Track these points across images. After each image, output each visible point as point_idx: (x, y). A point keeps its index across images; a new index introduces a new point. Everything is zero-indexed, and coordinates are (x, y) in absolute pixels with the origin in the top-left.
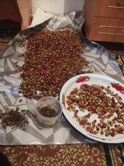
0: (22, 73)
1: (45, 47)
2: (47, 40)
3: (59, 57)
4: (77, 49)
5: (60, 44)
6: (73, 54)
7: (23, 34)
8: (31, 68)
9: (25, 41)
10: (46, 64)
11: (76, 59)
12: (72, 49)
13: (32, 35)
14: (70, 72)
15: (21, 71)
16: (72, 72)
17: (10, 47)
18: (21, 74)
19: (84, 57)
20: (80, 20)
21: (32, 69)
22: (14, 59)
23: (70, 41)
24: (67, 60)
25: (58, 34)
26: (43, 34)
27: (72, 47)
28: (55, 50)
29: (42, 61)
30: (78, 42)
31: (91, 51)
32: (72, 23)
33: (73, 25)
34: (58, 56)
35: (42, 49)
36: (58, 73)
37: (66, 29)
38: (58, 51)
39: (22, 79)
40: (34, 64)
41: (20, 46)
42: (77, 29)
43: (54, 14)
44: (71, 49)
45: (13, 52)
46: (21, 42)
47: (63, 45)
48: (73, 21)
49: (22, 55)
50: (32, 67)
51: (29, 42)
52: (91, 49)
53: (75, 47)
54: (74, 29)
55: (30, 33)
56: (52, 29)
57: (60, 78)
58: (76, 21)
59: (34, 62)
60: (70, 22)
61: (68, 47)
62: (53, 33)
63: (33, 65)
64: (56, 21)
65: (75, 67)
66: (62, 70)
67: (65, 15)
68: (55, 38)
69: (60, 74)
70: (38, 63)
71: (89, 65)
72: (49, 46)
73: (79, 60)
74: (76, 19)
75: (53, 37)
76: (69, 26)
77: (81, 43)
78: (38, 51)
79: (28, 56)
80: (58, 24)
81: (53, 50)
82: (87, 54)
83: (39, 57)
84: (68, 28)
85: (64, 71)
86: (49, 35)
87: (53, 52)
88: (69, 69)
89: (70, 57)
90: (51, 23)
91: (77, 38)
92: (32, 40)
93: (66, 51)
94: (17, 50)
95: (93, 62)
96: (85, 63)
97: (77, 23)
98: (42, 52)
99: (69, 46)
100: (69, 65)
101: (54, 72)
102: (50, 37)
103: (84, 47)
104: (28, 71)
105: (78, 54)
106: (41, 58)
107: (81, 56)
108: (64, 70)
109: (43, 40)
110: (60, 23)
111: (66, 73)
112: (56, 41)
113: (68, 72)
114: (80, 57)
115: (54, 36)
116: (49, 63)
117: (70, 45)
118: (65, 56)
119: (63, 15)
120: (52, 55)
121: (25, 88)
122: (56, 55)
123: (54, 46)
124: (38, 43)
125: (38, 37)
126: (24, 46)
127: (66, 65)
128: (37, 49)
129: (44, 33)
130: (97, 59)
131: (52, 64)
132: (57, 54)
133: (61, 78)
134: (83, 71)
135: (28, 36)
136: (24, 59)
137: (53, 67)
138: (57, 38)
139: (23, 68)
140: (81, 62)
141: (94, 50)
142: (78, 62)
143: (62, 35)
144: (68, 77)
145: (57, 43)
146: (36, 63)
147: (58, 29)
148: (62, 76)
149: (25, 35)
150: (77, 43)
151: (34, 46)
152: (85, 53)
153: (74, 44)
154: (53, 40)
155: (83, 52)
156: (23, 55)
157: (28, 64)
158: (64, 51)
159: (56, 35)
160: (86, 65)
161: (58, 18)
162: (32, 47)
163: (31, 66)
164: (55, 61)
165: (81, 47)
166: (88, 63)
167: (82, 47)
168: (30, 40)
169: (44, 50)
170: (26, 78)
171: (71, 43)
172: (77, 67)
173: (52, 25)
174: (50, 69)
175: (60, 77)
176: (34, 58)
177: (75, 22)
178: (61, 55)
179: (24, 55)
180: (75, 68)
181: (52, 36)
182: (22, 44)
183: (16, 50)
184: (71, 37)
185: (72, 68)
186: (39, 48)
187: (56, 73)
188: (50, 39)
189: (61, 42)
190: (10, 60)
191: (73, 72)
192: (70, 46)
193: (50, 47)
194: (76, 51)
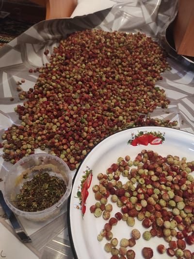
0: (22, 104)
1: (83, 58)
2: (91, 47)
3: (106, 82)
4: (149, 71)
5: (117, 57)
6: (138, 79)
7: (46, 30)
8: (42, 97)
10: (74, 92)
11: (143, 90)
12: (139, 69)
13: (68, 35)
14: (121, 118)
15: (22, 100)
16: (127, 116)
18: (19, 107)
19: (161, 88)
20: (169, 16)
21: (45, 99)
22: (18, 76)
23: (138, 54)
24: (121, 91)
25: (118, 38)
26: (87, 34)
27: (139, 66)
28: (103, 67)
29: (68, 86)
30: (155, 57)
31: (180, 78)
32: (151, 21)
33: (152, 25)
34: (104, 79)
35: (75, 63)
36: (93, 116)
37: (137, 31)
38: (108, 69)
40: (50, 90)
41: (39, 53)
42: (159, 33)
43: (118, 2)
44: (136, 69)
45: (20, 62)
46: (40, 46)
47: (122, 59)
48: (152, 17)
49: (36, 69)
50: (45, 95)
51: (59, 47)
52: (181, 75)
53: (145, 66)
54: (152, 33)
56: (110, 29)
57: (95, 128)
58: (159, 18)
59: (51, 85)
60: (148, 18)
61: (131, 64)
62: (107, 36)
63: (48, 92)
64: (119, 15)
65: (137, 108)
66: (104, 110)
67: (139, 4)
68: (108, 43)
69: (98, 118)
71: (170, 107)
72: (93, 57)
73: (149, 93)
74: (159, 14)
75: (105, 42)
76: (144, 26)
77: (161, 60)
78: (67, 64)
79: (46, 72)
80: (123, 21)
81: (97, 66)
82: (169, 82)
83: (65, 77)
84: (141, 30)
85: (108, 113)
86: (97, 37)
87: (98, 70)
88: (120, 110)
89: (131, 86)
90: (110, 17)
91: (154, 48)
92: (64, 44)
93: (124, 71)
94: (30, 60)
95: (180, 101)
96: (162, 102)
97: (161, 22)
98: (73, 68)
99: (133, 62)
100: (124, 102)
101: (85, 111)
102: (100, 40)
103: (165, 67)
104: (34, 102)
105: (151, 80)
106: (69, 78)
107: (156, 86)
108: (109, 110)
109: (83, 46)
110: (126, 20)
111: (113, 118)
112: (109, 50)
113: (118, 117)
114: (153, 87)
115: (108, 40)
116: (82, 92)
117: (137, 60)
118: (119, 81)
119: (135, 4)
120: (92, 77)
121: (14, 137)
122: (101, 77)
123: (103, 59)
124: (73, 49)
125: (76, 39)
126: (46, 54)
127: (118, 101)
128: (67, 61)
129: (89, 34)
130: (190, 96)
131: (88, 93)
132: (104, 76)
133: (97, 128)
134: (154, 118)
135: (58, 36)
136: (37, 78)
137: (86, 100)
138: (112, 44)
139: (27, 95)
140: (153, 98)
141: (186, 76)
142: (145, 96)
143: (125, 41)
144: (116, 127)
145: (109, 54)
146: (55, 88)
147: (122, 30)
148: (100, 123)
149: (52, 32)
150: (152, 58)
151: (64, 54)
152: (165, 81)
153: (145, 60)
154: (104, 48)
155: (161, 79)
156: (38, 69)
157: (40, 88)
158: (120, 71)
159: (111, 38)
160: (163, 106)
161: (125, 9)
162: (60, 57)
163: (44, 92)
164: (95, 90)
165: (158, 67)
166: (169, 103)
167: (161, 67)
168: (61, 44)
169: (79, 65)
171: (140, 56)
172: (140, 107)
173: (112, 22)
174: (79, 105)
175: (95, 125)
176: (54, 78)
177: (156, 20)
178: (111, 79)
179: (41, 70)
180: (135, 110)
181: (104, 40)
182: (44, 50)
183: (27, 59)
184: (141, 46)
185: (128, 109)
186: (72, 60)
187: (88, 116)
188: (97, 44)
189: (118, 52)
190: (9, 76)
191: (130, 117)
192: (137, 62)
193: (94, 61)
194: (146, 74)
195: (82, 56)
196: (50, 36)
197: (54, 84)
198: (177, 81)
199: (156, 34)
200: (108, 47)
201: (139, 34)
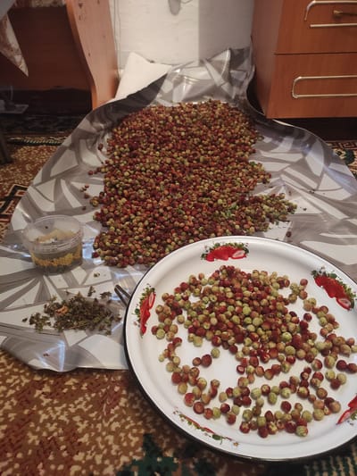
0: (99, 211)
1: (153, 145)
2: (158, 130)
3: (190, 167)
4: (238, 145)
5: (194, 136)
6: (226, 156)
7: (96, 119)
8: (120, 199)
9: (103, 136)
10: (158, 184)
11: (236, 168)
12: (225, 145)
13: (120, 121)
14: (220, 201)
15: (95, 207)
16: (226, 199)
17: (68, 151)
18: (97, 214)
19: (256, 162)
20: (245, 71)
21: (124, 200)
22: (76, 181)
23: (218, 127)
24: (211, 173)
25: (187, 113)
26: (146, 114)
27: (224, 141)
28: (181, 151)
29: (147, 180)
30: (239, 127)
31: (277, 146)
32: (223, 81)
33: (226, 87)
34: (187, 164)
35: (145, 152)
36: (189, 204)
37: (208, 98)
38: (188, 151)
39: (100, 225)
40: (127, 188)
41: (93, 150)
42: (237, 96)
43: (173, 65)
44: (222, 145)
45: (75, 164)
46: (92, 139)
47: (200, 137)
48: (224, 76)
49: (95, 169)
50: (123, 195)
51: (114, 137)
52: (276, 142)
53: (231, 140)
54: (228, 97)
55: (116, 117)
56: (172, 102)
57: (194, 216)
58: (232, 75)
59: (127, 183)
60: (218, 79)
61: (214, 141)
62: (173, 111)
63: (125, 191)
64: (179, 81)
65: (235, 188)
66: (199, 196)
67: (202, 63)
68: (178, 122)
69: (195, 206)
70: (139, 186)
71: (272, 180)
72: (165, 142)
73: (244, 170)
74: (232, 71)
75: (174, 121)
76: (215, 90)
77: (248, 129)
78: (135, 156)
79: (111, 170)
80: (185, 88)
81: (173, 151)
82: (264, 154)
83: (141, 171)
84: (212, 96)
85: (204, 199)
86: (162, 115)
87: (175, 155)
88: (217, 194)
89: (221, 165)
90: (167, 87)
91: (237, 117)
92: (120, 132)
93: (208, 150)
94: (84, 160)
95: (283, 172)
96: (262, 176)
97: (236, 80)
98: (145, 158)
99: (215, 138)
100: (218, 184)
101: (179, 201)
102: (167, 120)
103: (255, 137)
104: (113, 205)
105: (242, 156)
106: (145, 172)
107: (250, 161)
108: (204, 195)
109: (147, 130)
110: (189, 87)
111: (211, 202)
112: (182, 129)
113: (216, 201)
114: (248, 163)
115: (176, 117)
116: (166, 183)
117: (220, 134)
118: (206, 162)
119: (197, 63)
120: (171, 164)
121: (108, 244)
122: (183, 163)
123: (177, 142)
124: (136, 137)
125: (135, 123)
126: (100, 149)
127: (211, 185)
128: (135, 151)
129: (149, 114)
130: (293, 165)
131: (174, 183)
132: (186, 160)
133: (198, 216)
134: (257, 195)
135: (109, 123)
136: (102, 179)
137: (175, 191)
138: (182, 121)
139: (100, 200)
140: (250, 173)
141: (283, 142)
142: (240, 174)
143: (197, 114)
144: (217, 212)
145: (183, 134)
146: (132, 185)
147: (186, 100)
148: (199, 210)
149: (103, 122)
150: (237, 130)
151: (126, 145)
152: (260, 153)
153: (229, 133)
154: (175, 128)
155: (254, 152)
156: (99, 170)
157: (113, 189)
158: (203, 152)
159: (179, 114)
160: (265, 181)
161: (185, 72)
162: (122, 149)
163: (120, 192)
164: (180, 177)
165: (247, 138)
166: (270, 177)
167: (251, 138)
168: (115, 133)
169: (151, 153)
170: (108, 223)
171: (222, 130)
172: (239, 186)
173: (171, 93)
174: (169, 197)
175: (194, 213)
176: (126, 174)
177: (230, 79)
178: (195, 162)
179: (103, 170)
180: (233, 191)
181: (171, 118)
182: (97, 145)
183: (81, 160)
184: (220, 117)
185: (225, 191)
186: (140, 150)
187: (184, 205)
188: (164, 125)
189: (193, 129)
190: (68, 183)
191: (230, 199)
192: (220, 137)
193: (167, 145)
194: (235, 149)
195: (151, 143)
196: (102, 125)
197: (130, 180)
198: (275, 150)
199: (233, 97)
200: (180, 126)
201: (210, 101)
